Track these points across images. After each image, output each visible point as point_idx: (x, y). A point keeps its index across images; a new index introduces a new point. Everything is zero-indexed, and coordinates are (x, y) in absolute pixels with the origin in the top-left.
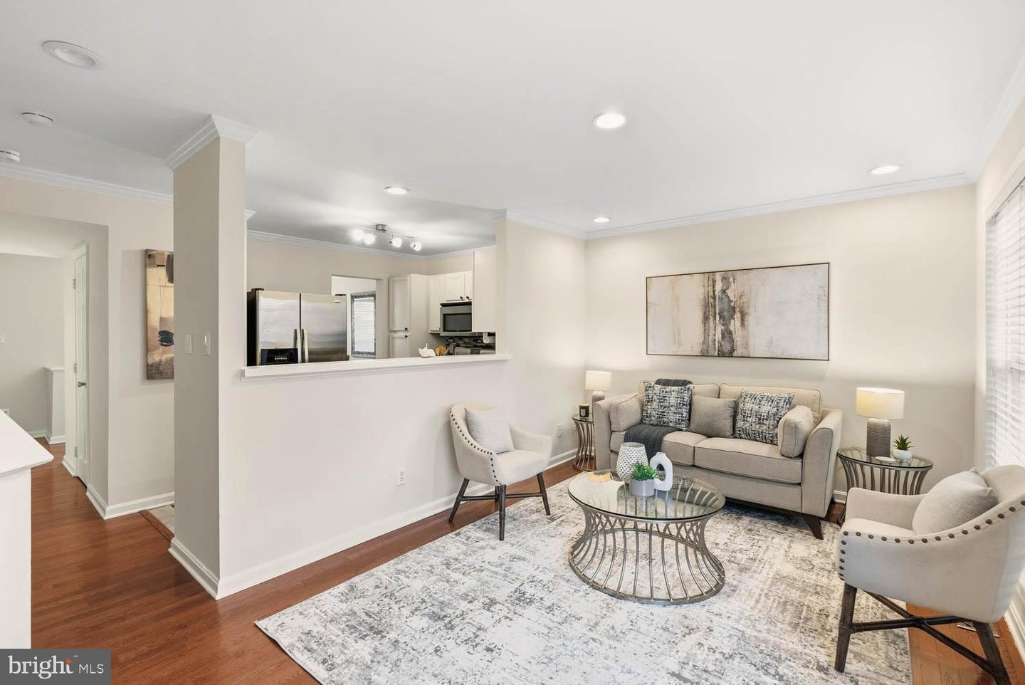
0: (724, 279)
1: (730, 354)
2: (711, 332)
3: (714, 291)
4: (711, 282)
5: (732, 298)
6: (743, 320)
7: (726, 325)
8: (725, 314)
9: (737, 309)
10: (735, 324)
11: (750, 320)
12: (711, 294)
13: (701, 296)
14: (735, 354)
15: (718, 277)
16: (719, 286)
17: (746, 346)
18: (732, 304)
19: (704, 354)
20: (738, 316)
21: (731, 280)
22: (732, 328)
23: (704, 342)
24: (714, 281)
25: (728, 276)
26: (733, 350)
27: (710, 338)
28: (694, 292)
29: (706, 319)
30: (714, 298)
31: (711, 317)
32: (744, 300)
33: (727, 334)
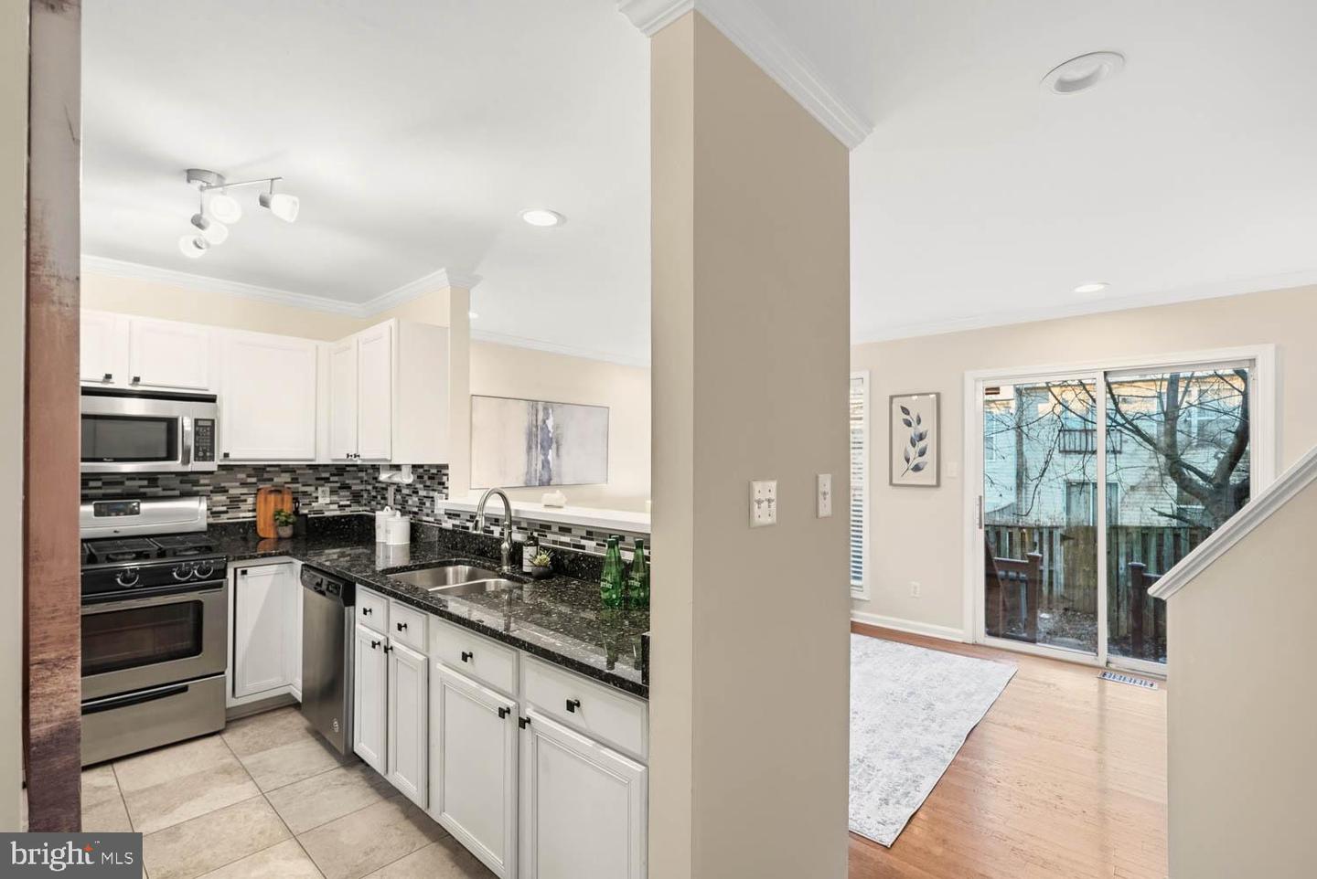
0: (545, 409)
1: (548, 483)
2: (534, 463)
3: (537, 421)
4: (534, 412)
5: (550, 428)
6: (558, 449)
7: (546, 455)
8: (545, 444)
9: (554, 440)
10: (551, 455)
11: (563, 451)
12: (534, 422)
13: (526, 424)
14: (552, 483)
15: (540, 407)
16: (540, 417)
17: (559, 475)
18: (550, 435)
19: (528, 485)
20: (554, 446)
21: (550, 411)
22: (550, 458)
23: (527, 473)
24: (537, 410)
25: (548, 406)
26: (550, 479)
27: (533, 469)
28: (520, 418)
29: (530, 448)
30: (537, 426)
31: (534, 446)
32: (559, 432)
33: (546, 463)
